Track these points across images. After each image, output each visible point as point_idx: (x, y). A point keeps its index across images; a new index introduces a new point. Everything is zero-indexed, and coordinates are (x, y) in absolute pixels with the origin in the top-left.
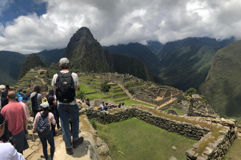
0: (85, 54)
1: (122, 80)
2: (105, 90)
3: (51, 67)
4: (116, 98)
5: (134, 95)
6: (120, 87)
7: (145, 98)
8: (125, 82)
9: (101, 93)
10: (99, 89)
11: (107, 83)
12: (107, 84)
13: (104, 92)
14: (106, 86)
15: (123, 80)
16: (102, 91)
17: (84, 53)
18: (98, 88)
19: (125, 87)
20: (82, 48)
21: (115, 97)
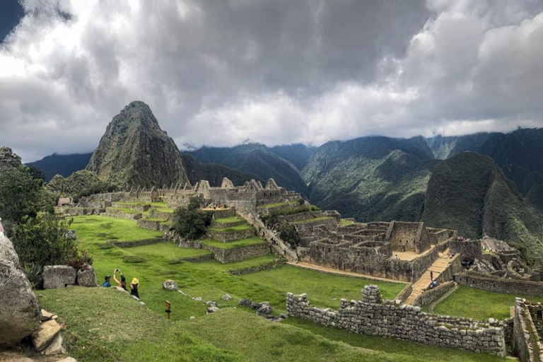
0: (138, 160)
1: (254, 196)
2: (193, 231)
3: (51, 186)
4: (233, 262)
5: (300, 249)
6: (246, 221)
7: (352, 257)
8: (263, 203)
9: (177, 242)
10: (171, 229)
11: (198, 206)
12: (198, 210)
13: (190, 238)
14: (196, 217)
15: (257, 195)
16: (182, 235)
17: (136, 159)
18: (165, 227)
19: (263, 220)
20: (132, 147)
21: (233, 257)
